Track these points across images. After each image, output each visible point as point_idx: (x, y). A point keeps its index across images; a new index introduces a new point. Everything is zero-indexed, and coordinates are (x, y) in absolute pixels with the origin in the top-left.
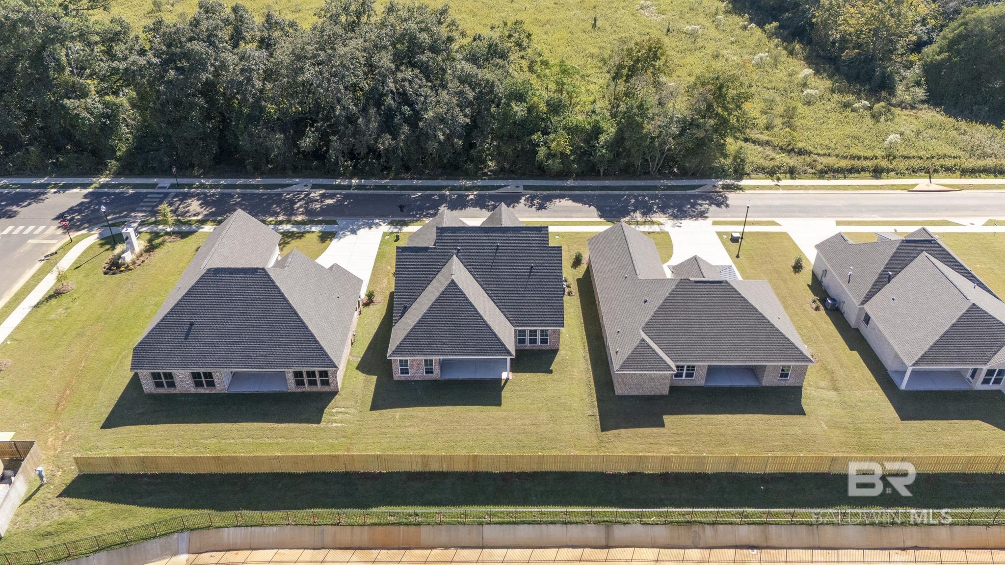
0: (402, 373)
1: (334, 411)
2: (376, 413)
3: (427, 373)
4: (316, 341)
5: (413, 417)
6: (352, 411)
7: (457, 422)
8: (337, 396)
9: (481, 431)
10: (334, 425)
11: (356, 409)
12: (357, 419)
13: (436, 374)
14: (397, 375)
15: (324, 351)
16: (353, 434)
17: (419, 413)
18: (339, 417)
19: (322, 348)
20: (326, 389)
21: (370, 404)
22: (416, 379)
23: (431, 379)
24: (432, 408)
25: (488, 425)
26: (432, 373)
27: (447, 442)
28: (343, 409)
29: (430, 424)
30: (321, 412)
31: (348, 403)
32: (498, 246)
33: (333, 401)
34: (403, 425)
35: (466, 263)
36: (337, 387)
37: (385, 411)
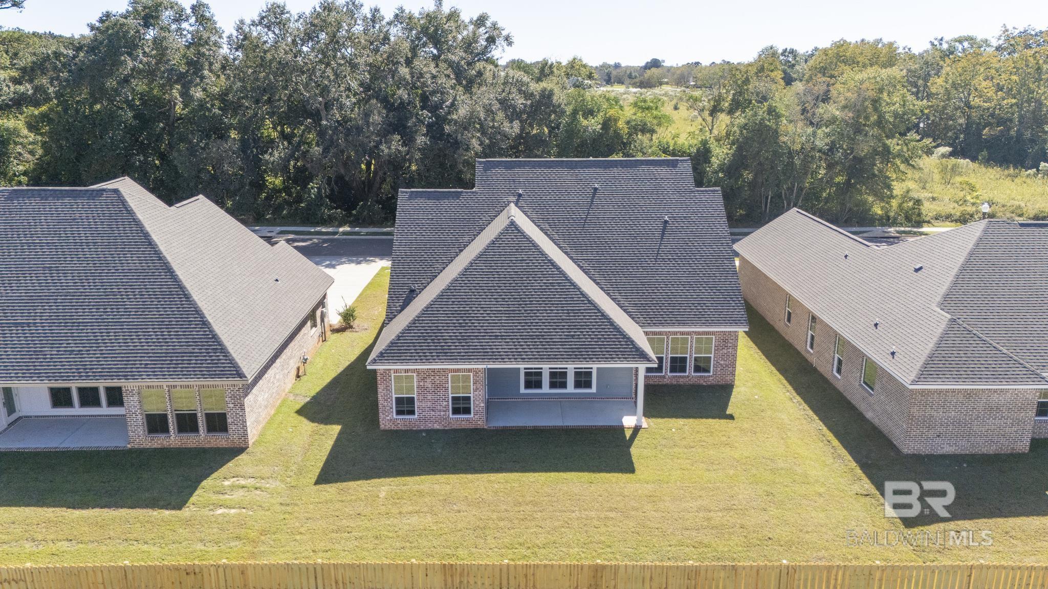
0: (399, 412)
1: (226, 483)
2: (331, 490)
3: (456, 411)
4: (205, 323)
5: (421, 494)
6: (271, 485)
7: (534, 503)
8: (243, 456)
9: (596, 523)
10: (220, 511)
11: (282, 481)
12: (280, 500)
13: (476, 417)
14: (389, 418)
15: (220, 343)
16: (263, 532)
17: (437, 487)
18: (238, 495)
19: (215, 337)
20: (219, 441)
21: (317, 471)
22: (430, 426)
23: (465, 425)
24: (470, 476)
25: (611, 510)
26: (467, 411)
27: (511, 547)
28: (250, 480)
29: (464, 508)
30: (193, 486)
31: (266, 470)
32: (596, 189)
33: (230, 464)
34: (395, 511)
35: (534, 216)
36: (245, 435)
37: (352, 484)
